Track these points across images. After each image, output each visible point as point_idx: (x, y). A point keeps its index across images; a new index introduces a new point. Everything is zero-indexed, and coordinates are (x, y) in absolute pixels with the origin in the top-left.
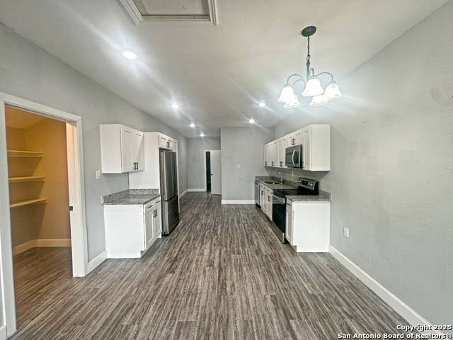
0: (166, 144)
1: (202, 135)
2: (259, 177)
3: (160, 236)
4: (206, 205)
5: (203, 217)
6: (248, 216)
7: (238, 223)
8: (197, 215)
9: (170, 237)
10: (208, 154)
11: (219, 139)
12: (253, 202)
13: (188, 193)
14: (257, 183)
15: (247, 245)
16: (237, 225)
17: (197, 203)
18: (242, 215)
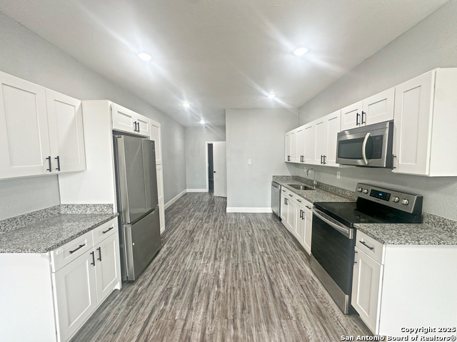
0: (133, 126)
1: (203, 122)
2: (278, 177)
3: (118, 286)
4: (206, 213)
5: (199, 236)
6: (266, 236)
7: (253, 251)
8: (192, 232)
9: (135, 287)
10: (210, 146)
11: (224, 128)
12: (269, 210)
13: (186, 194)
14: (275, 184)
15: (276, 320)
16: (250, 258)
17: (194, 211)
18: (256, 234)
